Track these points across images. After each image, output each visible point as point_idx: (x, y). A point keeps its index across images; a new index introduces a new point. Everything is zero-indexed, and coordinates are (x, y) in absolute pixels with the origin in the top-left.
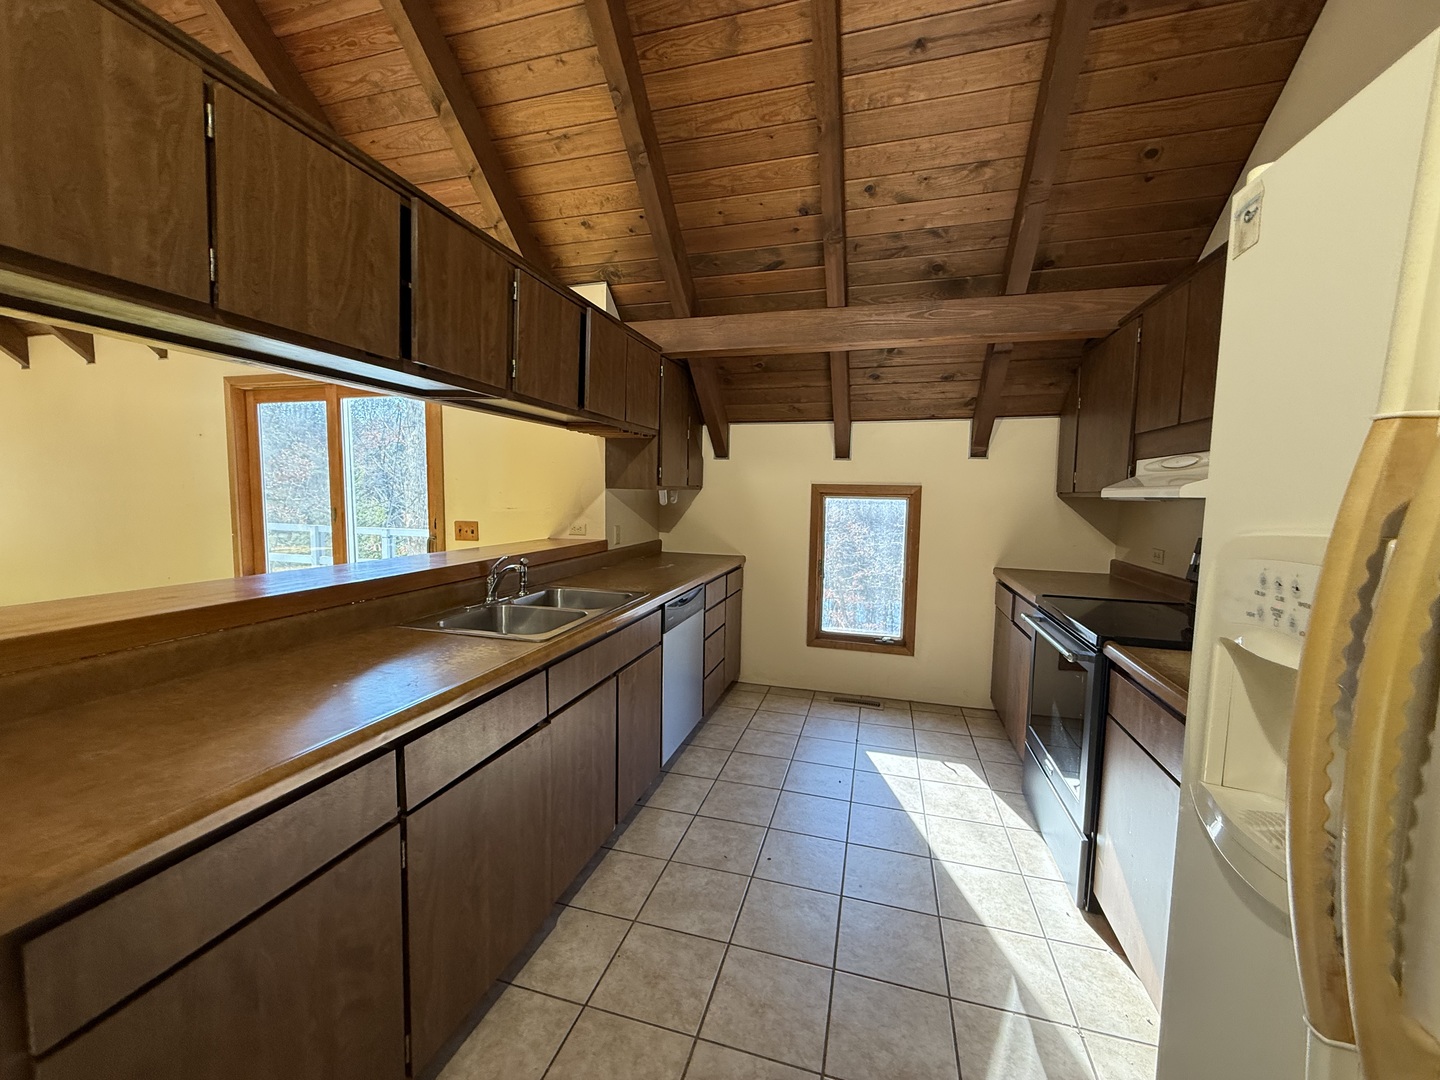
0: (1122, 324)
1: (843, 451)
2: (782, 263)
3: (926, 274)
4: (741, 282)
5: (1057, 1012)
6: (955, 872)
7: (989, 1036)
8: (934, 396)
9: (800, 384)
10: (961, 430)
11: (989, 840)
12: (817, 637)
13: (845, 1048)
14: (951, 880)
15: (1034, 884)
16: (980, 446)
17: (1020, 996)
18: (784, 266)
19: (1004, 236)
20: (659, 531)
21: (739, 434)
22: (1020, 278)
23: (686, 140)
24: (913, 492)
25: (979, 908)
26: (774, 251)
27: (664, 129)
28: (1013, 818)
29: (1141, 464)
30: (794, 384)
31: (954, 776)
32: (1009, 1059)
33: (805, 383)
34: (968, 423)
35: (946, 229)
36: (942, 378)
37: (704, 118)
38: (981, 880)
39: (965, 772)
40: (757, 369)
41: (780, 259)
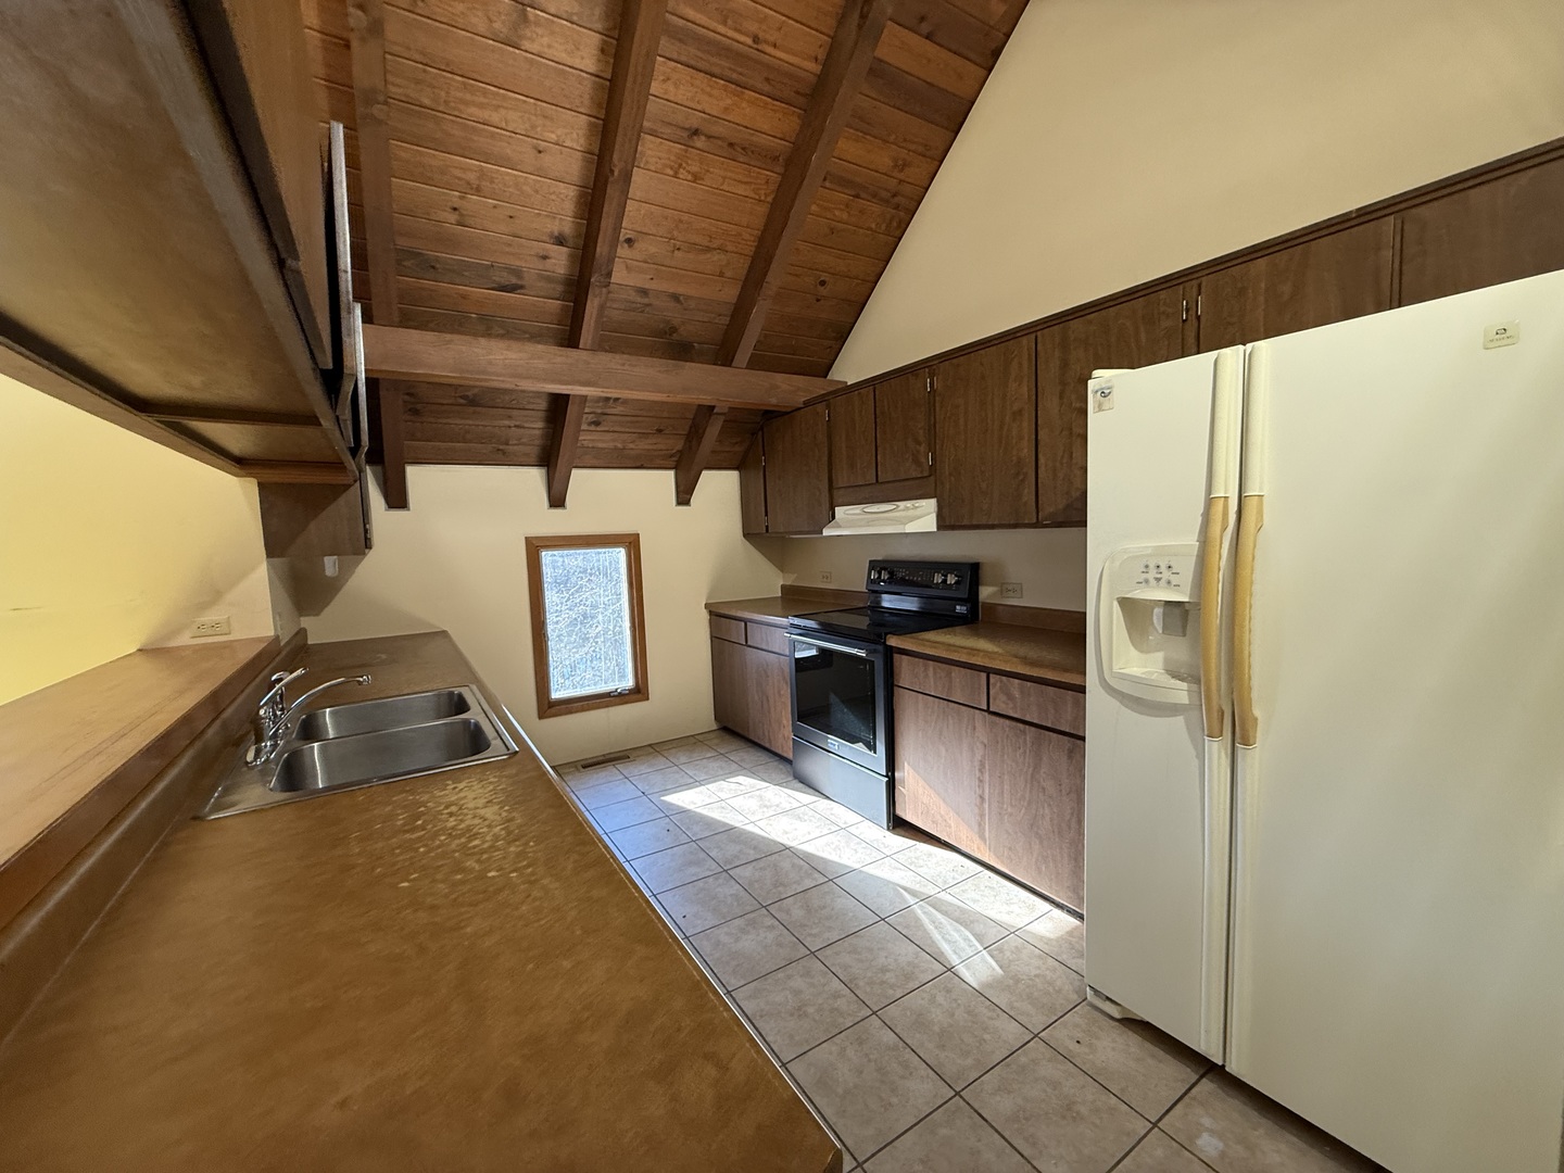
0: (807, 404)
1: (557, 500)
2: (522, 287)
3: (661, 333)
4: (464, 297)
5: (930, 890)
6: (809, 848)
7: (919, 924)
8: (646, 447)
9: (512, 423)
10: (666, 479)
11: (806, 817)
12: (549, 707)
13: (868, 989)
14: (813, 855)
15: (851, 829)
16: (684, 496)
17: (909, 893)
18: (522, 291)
19: (725, 315)
20: (301, 616)
21: (419, 478)
22: (743, 354)
23: (425, 107)
24: (631, 539)
25: (844, 861)
26: (517, 273)
27: (398, 81)
28: (806, 798)
29: (838, 510)
30: (507, 422)
31: (742, 787)
32: (936, 928)
33: (517, 423)
34: (671, 473)
35: (688, 298)
36: (657, 430)
37: (459, 95)
38: (828, 845)
39: (745, 781)
40: (462, 401)
41: (519, 283)
